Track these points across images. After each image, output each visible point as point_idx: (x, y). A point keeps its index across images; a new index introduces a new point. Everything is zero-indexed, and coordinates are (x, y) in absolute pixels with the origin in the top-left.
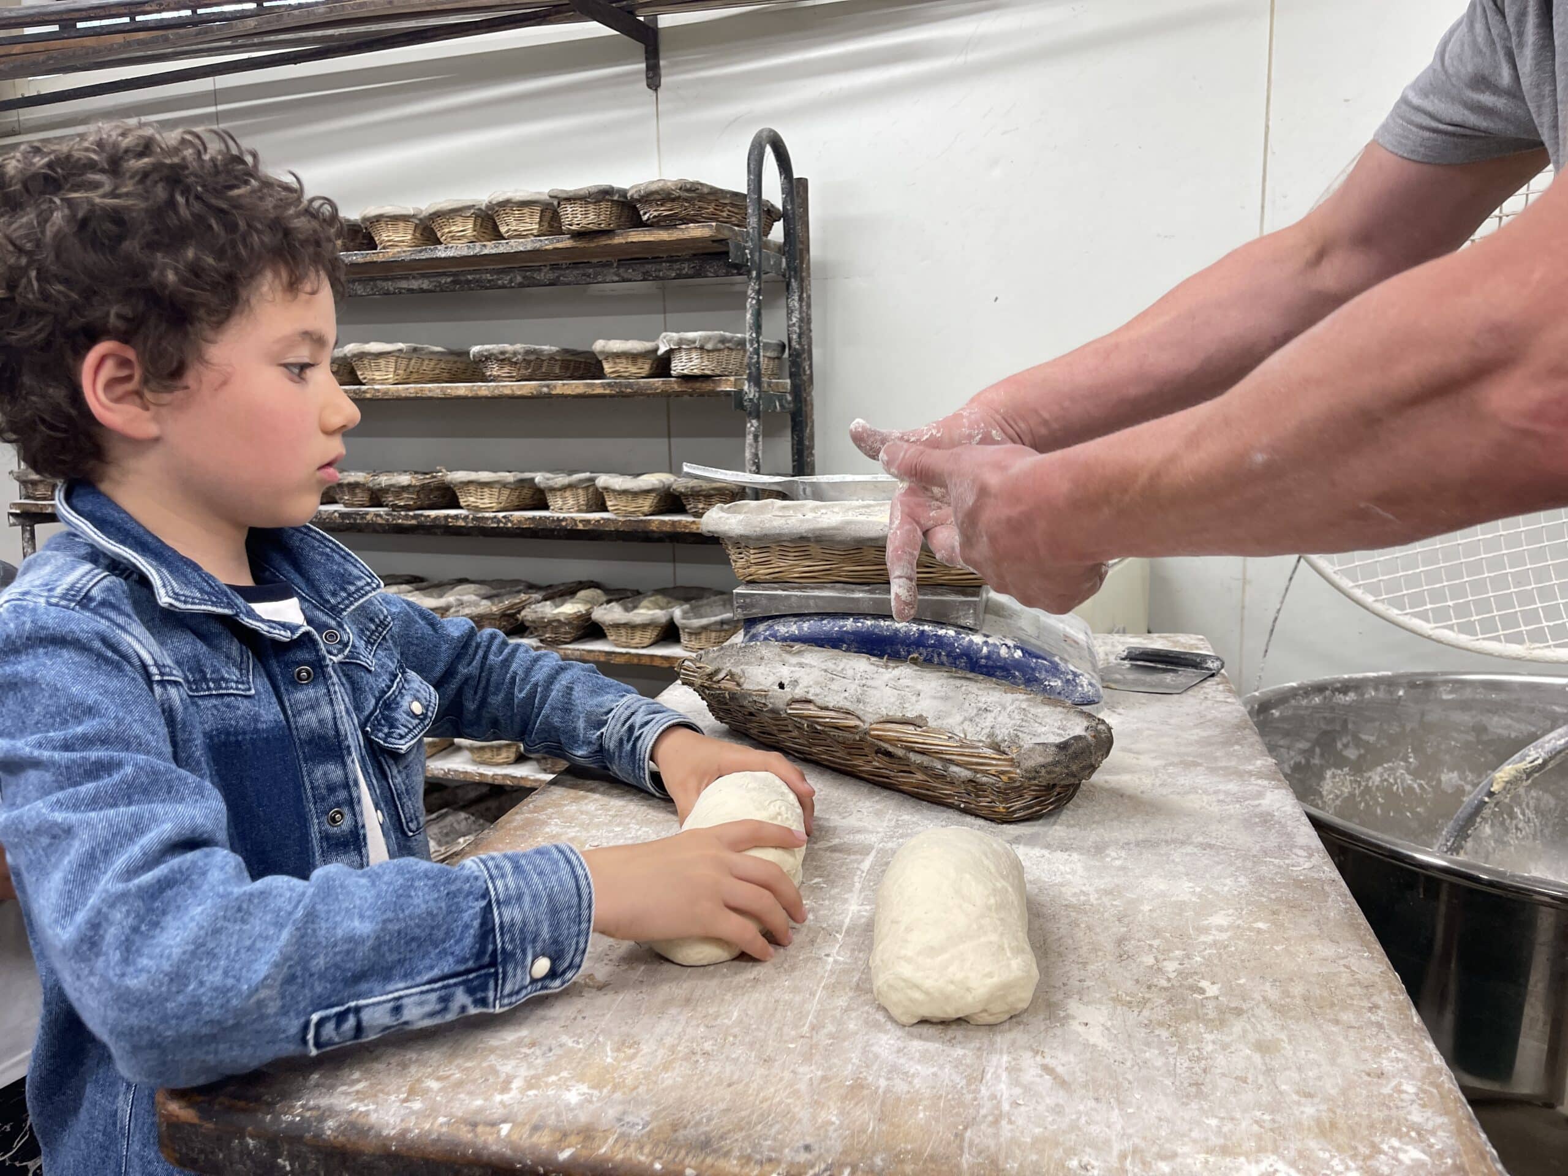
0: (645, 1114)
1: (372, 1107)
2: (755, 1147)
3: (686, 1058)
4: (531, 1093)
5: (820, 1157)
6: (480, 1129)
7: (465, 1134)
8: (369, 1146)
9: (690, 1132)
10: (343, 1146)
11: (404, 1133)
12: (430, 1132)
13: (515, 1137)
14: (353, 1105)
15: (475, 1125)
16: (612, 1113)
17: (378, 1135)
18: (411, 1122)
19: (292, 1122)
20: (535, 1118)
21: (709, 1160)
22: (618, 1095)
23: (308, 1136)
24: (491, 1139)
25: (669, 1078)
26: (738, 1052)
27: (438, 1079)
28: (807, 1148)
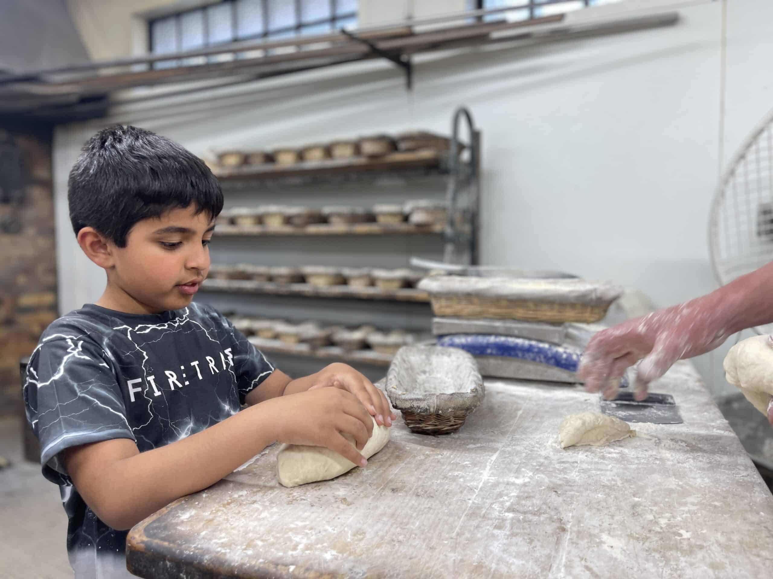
0: (364, 568)
1: (228, 551)
3: (389, 543)
4: (308, 552)
6: (279, 567)
7: (272, 569)
8: (224, 570)
10: (212, 569)
11: (242, 565)
12: (254, 566)
13: (296, 573)
14: (219, 549)
15: (277, 565)
16: (347, 566)
17: (229, 565)
18: (246, 560)
19: (189, 555)
20: (308, 565)
22: (352, 558)
23: (196, 562)
24: (284, 573)
25: (378, 552)
26: (416, 542)
27: (262, 541)
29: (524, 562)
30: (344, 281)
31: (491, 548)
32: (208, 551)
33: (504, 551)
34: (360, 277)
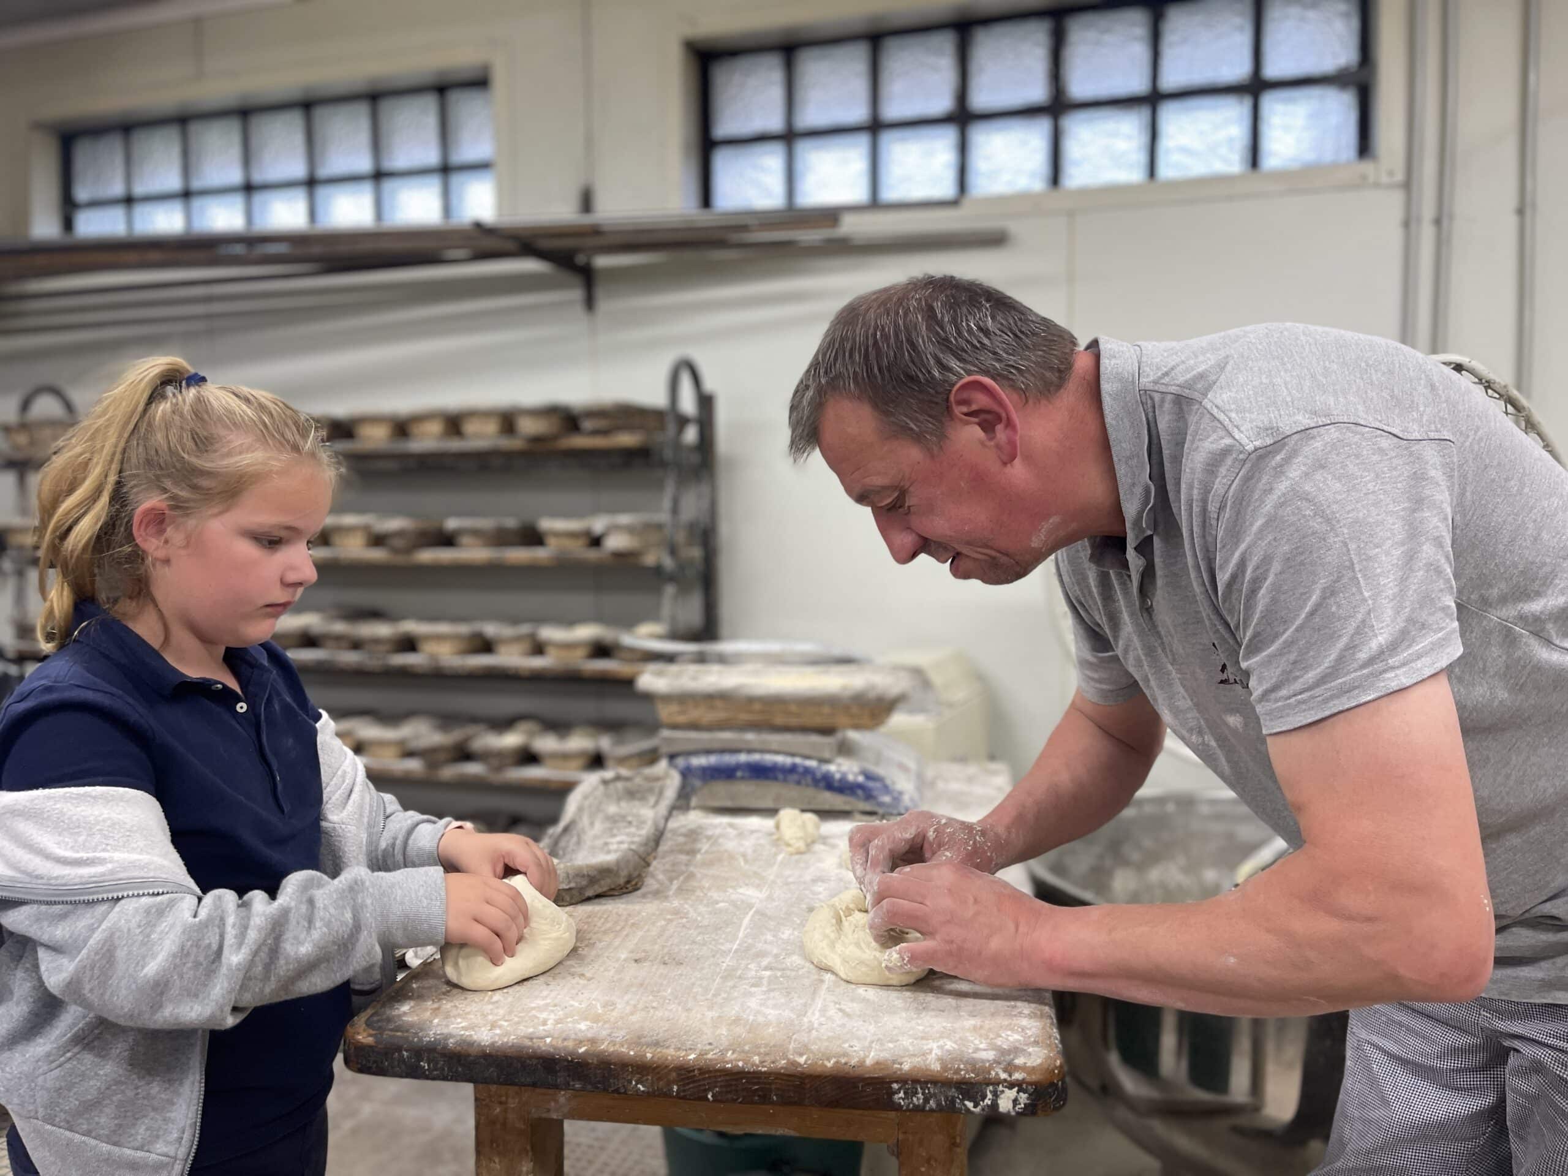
0: (622, 1033)
1: (473, 1033)
2: (683, 1044)
3: (643, 1010)
4: (559, 1025)
5: (716, 1047)
6: (535, 1040)
7: (528, 1043)
8: (473, 1051)
9: (648, 1039)
10: (459, 1052)
11: (493, 1044)
12: (507, 1042)
13: (554, 1043)
14: (462, 1032)
15: (531, 1039)
16: (604, 1033)
17: (479, 1045)
18: (497, 1039)
19: (430, 1041)
20: (564, 1036)
21: (659, 1050)
22: (607, 1026)
23: (439, 1047)
24: (541, 1045)
25: (634, 1018)
26: (673, 1007)
27: (506, 1021)
28: (710, 1044)
29: (780, 1012)
30: (486, 646)
31: (749, 1004)
32: (450, 1036)
33: (761, 1005)
34: (517, 639)
